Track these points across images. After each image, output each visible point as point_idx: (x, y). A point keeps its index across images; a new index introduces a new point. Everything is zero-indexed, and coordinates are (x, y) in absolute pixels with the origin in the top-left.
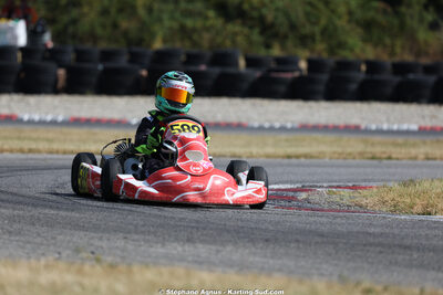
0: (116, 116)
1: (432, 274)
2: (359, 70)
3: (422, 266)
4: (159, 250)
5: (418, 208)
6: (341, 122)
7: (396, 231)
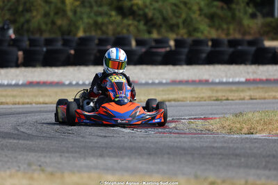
0: (56, 79)
1: (253, 171)
2: (207, 45)
3: (247, 166)
4: (82, 162)
5: (245, 130)
6: (196, 78)
7: (231, 145)
